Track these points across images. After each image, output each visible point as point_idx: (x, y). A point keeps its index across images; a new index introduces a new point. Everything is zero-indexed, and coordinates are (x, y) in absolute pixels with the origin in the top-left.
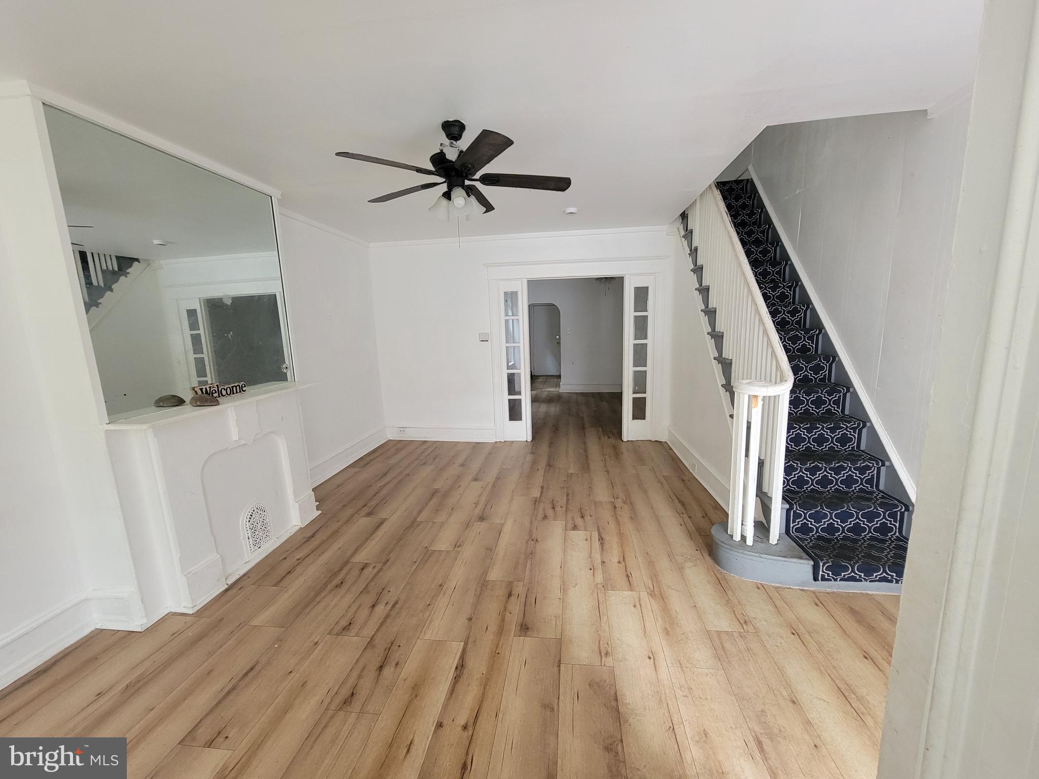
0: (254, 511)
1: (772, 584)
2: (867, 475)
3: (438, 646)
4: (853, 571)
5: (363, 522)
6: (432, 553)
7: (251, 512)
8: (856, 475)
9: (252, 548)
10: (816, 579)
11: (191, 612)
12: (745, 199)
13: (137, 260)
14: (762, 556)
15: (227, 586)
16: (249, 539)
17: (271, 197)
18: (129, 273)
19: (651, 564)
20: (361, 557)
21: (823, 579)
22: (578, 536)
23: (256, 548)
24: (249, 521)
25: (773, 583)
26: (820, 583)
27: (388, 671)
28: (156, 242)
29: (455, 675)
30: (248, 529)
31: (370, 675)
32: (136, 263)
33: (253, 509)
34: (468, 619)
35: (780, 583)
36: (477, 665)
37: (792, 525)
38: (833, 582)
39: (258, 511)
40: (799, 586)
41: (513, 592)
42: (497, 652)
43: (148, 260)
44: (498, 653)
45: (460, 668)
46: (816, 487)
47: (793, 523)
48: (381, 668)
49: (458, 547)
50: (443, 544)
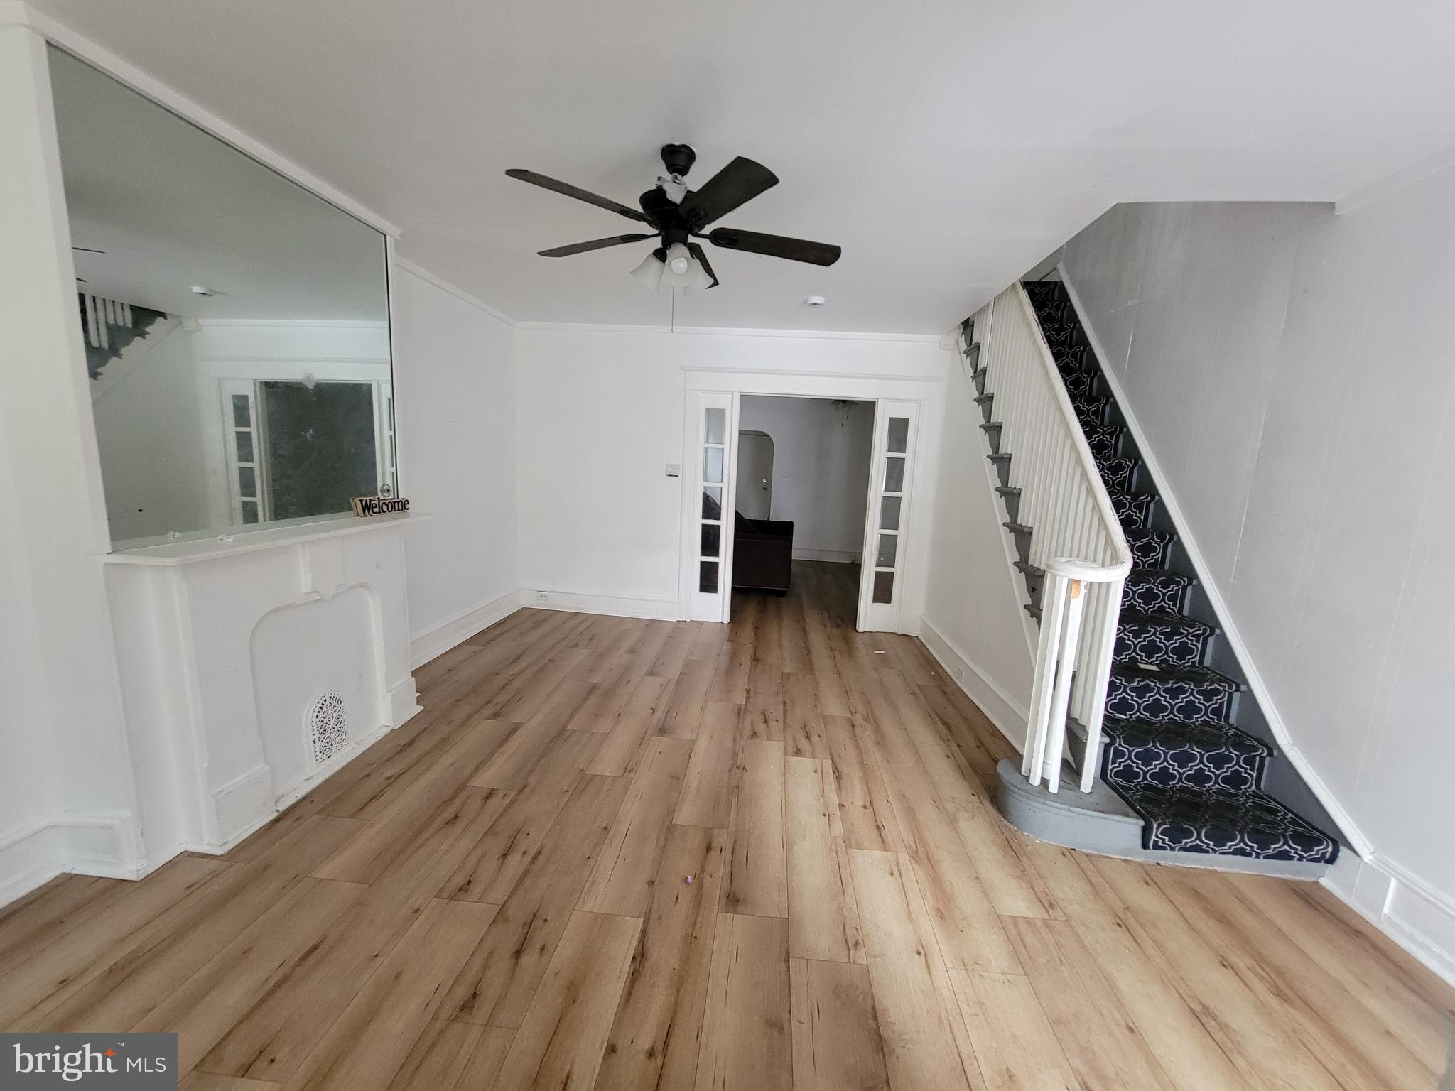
0: (325, 701)
1: (1083, 850)
2: (1214, 703)
3: (604, 923)
4: (1199, 838)
5: (485, 728)
6: (591, 779)
7: (321, 702)
8: (1199, 701)
9: (319, 757)
10: (1145, 846)
11: (218, 851)
12: (1051, 308)
13: (163, 315)
14: (1071, 808)
15: (276, 814)
16: (315, 743)
17: (385, 236)
18: (148, 333)
19: (910, 812)
20: (483, 780)
21: (1156, 847)
22: (804, 765)
23: (324, 757)
24: (317, 716)
25: (1085, 848)
26: (1151, 851)
27: (528, 959)
28: (196, 289)
29: (631, 971)
30: (315, 728)
31: (502, 964)
32: (160, 320)
33: (324, 699)
34: (648, 883)
35: (1095, 849)
36: (665, 956)
37: (1110, 767)
38: (1168, 852)
39: (331, 701)
40: (1120, 854)
41: (714, 845)
42: (694, 935)
43: (180, 316)
44: (696, 937)
45: (638, 959)
46: (1143, 715)
47: (1112, 764)
48: (518, 954)
49: (630, 772)
50: (607, 764)
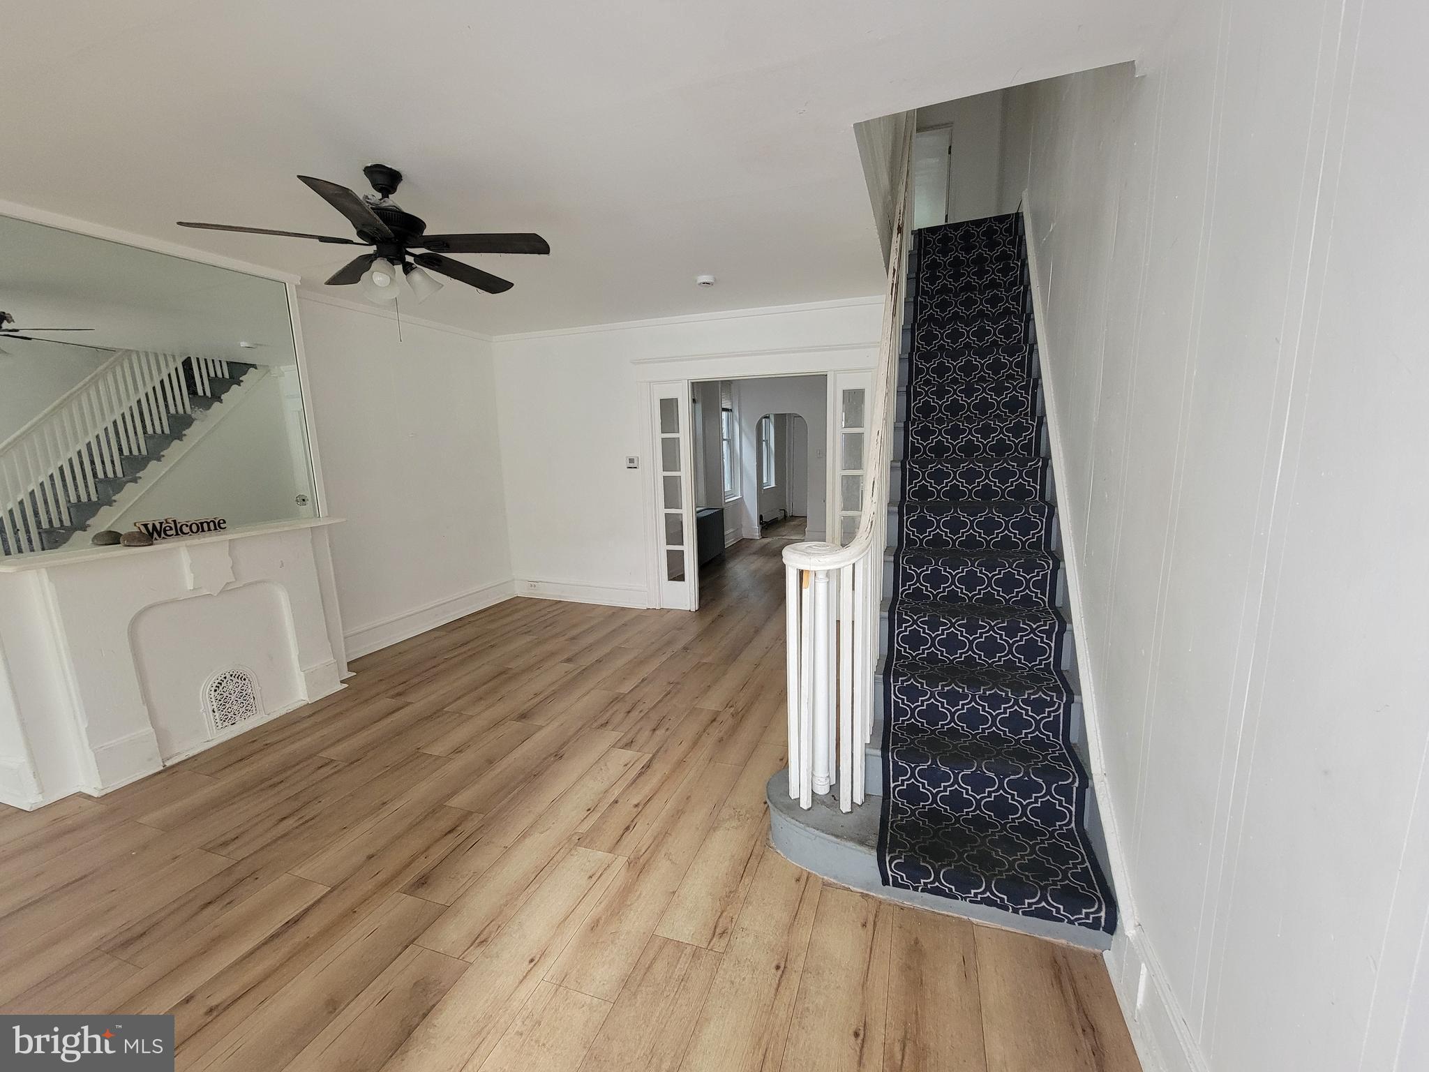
0: (225, 678)
2: (1047, 715)
3: (297, 888)
5: (384, 703)
7: (220, 679)
8: (1027, 713)
9: (219, 724)
10: (885, 882)
11: (96, 794)
13: (254, 366)
15: (162, 768)
16: (214, 712)
17: (285, 284)
18: (242, 381)
19: (678, 814)
21: (896, 884)
22: (622, 758)
23: (226, 724)
24: (215, 691)
25: (826, 875)
26: (892, 889)
27: (210, 911)
29: (275, 933)
30: (213, 700)
31: (186, 912)
33: (223, 676)
34: (368, 856)
35: (835, 877)
36: (312, 925)
37: (892, 785)
38: (911, 891)
39: (232, 678)
40: (862, 887)
41: (460, 828)
42: (356, 910)
45: (291, 923)
46: (958, 725)
47: (893, 782)
48: (209, 904)
49: (453, 752)
50: (443, 745)
